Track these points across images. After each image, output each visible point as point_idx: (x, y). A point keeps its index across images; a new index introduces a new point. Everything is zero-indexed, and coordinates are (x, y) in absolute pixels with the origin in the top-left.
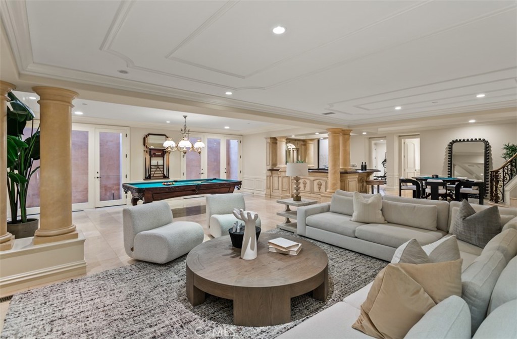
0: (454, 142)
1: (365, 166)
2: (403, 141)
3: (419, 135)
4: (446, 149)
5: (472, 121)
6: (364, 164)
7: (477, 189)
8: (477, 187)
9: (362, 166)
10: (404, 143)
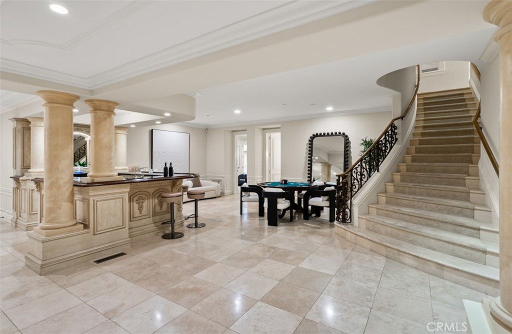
0: (314, 136)
1: (171, 169)
2: (267, 135)
3: (279, 128)
4: (307, 145)
5: (330, 109)
6: (168, 166)
7: (327, 200)
8: (326, 198)
9: (166, 169)
10: (270, 138)
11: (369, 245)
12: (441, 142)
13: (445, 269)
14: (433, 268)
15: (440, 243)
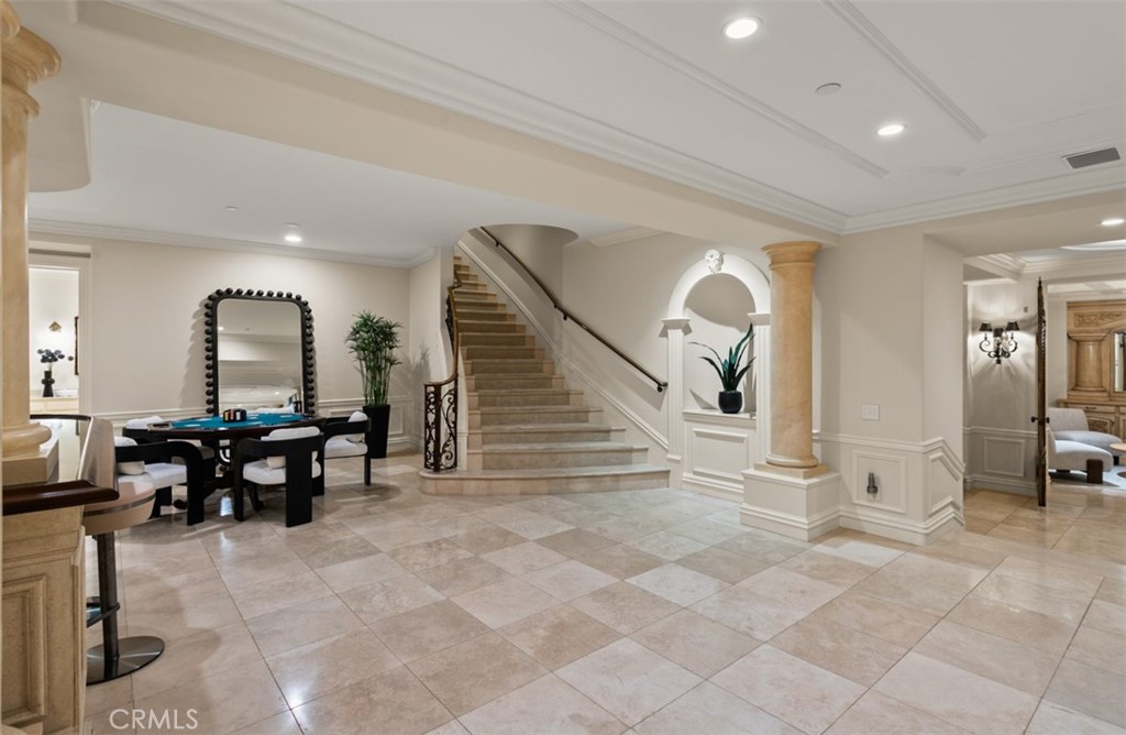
0: (220, 295)
11: (516, 487)
12: (480, 329)
13: (622, 478)
14: (609, 483)
15: (593, 455)
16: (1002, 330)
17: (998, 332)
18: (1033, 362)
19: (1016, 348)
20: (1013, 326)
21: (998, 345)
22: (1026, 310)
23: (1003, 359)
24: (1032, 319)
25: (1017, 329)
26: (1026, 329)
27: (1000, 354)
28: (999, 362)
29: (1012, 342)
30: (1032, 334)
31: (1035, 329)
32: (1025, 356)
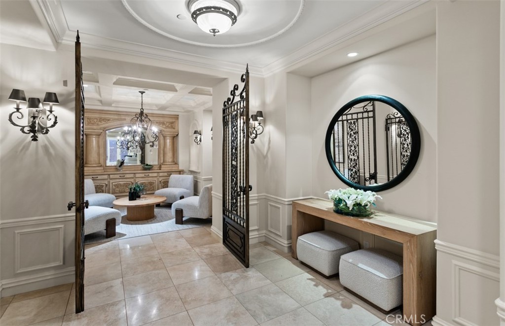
16: (39, 101)
17: (33, 103)
18: (72, 139)
19: (55, 123)
20: (51, 98)
21: (34, 117)
22: (65, 83)
23: (40, 136)
24: (69, 94)
25: (57, 101)
26: (64, 104)
27: (34, 129)
28: (35, 139)
29: (51, 116)
30: (71, 109)
31: (73, 104)
32: (64, 133)
